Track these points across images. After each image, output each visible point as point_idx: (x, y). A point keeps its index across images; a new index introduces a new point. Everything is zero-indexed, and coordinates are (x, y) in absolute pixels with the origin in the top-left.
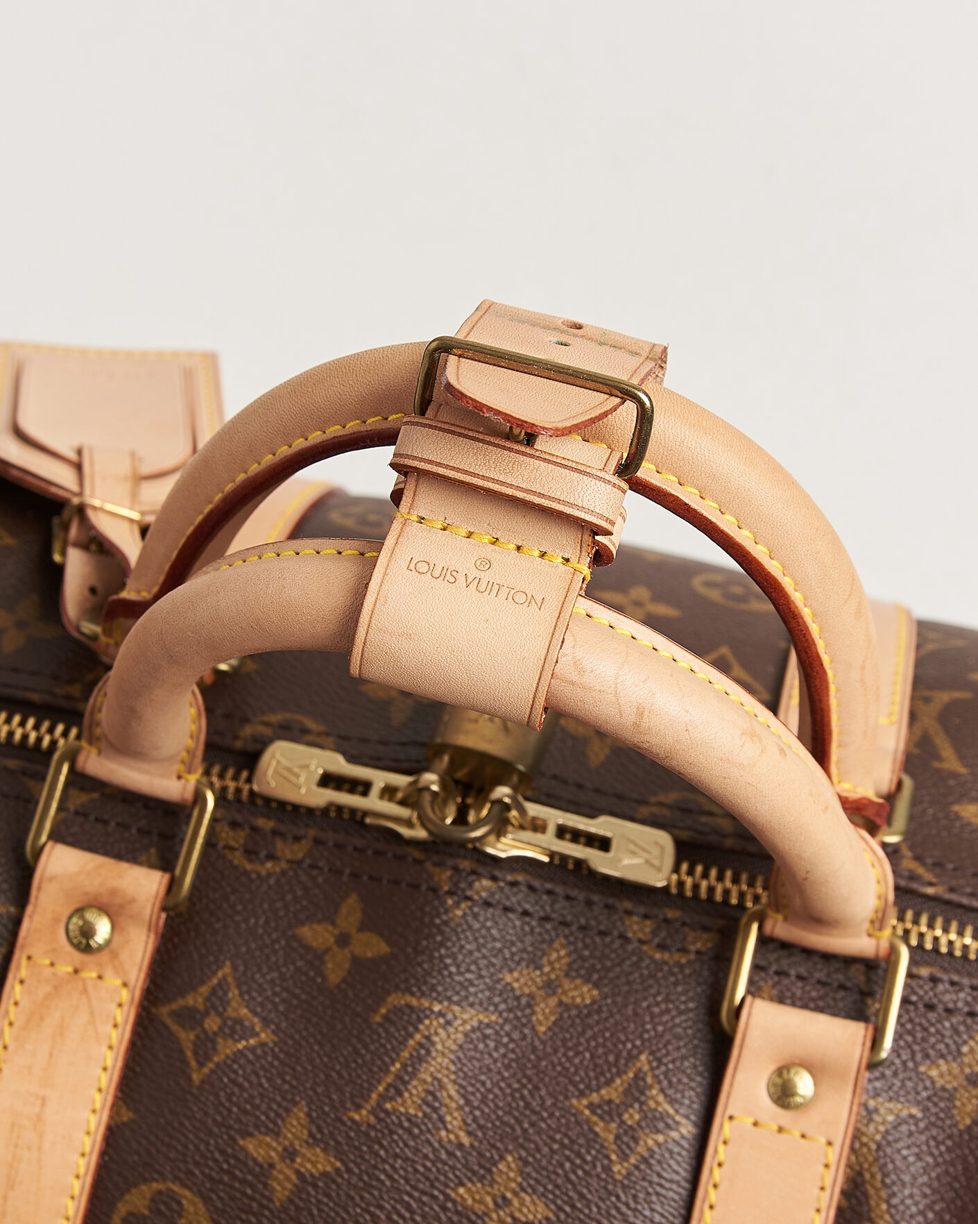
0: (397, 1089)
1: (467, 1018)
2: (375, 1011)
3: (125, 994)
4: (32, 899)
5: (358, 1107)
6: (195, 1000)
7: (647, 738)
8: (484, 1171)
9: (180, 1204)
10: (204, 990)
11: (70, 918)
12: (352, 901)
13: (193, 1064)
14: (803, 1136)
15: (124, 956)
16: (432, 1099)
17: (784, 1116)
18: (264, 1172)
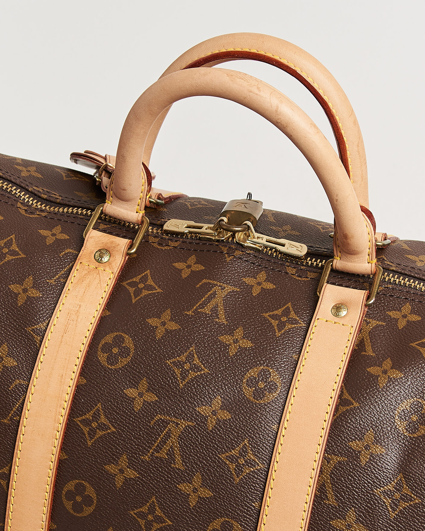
0: (202, 306)
1: (229, 288)
2: (197, 284)
3: (112, 276)
4: (84, 245)
5: (189, 310)
6: (136, 279)
7: (280, 117)
8: (230, 331)
9: (123, 339)
10: (140, 276)
11: (96, 252)
12: (193, 257)
13: (133, 297)
14: (343, 325)
15: (113, 264)
16: (215, 310)
17: (336, 319)
18: (154, 329)
